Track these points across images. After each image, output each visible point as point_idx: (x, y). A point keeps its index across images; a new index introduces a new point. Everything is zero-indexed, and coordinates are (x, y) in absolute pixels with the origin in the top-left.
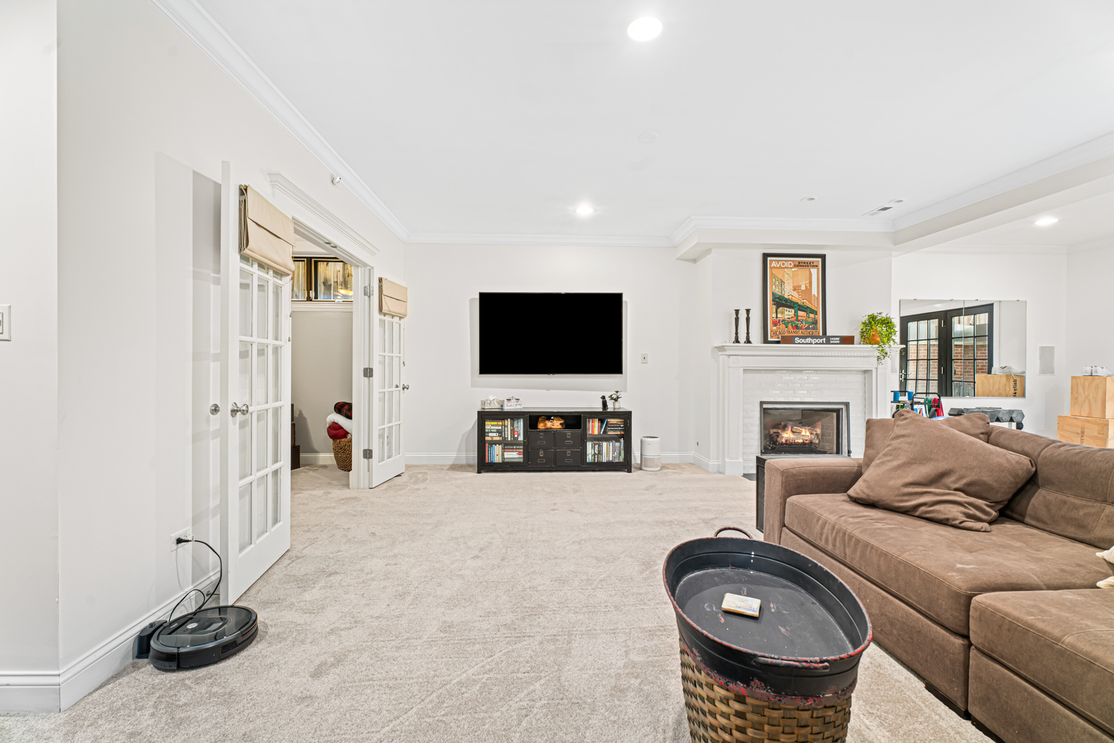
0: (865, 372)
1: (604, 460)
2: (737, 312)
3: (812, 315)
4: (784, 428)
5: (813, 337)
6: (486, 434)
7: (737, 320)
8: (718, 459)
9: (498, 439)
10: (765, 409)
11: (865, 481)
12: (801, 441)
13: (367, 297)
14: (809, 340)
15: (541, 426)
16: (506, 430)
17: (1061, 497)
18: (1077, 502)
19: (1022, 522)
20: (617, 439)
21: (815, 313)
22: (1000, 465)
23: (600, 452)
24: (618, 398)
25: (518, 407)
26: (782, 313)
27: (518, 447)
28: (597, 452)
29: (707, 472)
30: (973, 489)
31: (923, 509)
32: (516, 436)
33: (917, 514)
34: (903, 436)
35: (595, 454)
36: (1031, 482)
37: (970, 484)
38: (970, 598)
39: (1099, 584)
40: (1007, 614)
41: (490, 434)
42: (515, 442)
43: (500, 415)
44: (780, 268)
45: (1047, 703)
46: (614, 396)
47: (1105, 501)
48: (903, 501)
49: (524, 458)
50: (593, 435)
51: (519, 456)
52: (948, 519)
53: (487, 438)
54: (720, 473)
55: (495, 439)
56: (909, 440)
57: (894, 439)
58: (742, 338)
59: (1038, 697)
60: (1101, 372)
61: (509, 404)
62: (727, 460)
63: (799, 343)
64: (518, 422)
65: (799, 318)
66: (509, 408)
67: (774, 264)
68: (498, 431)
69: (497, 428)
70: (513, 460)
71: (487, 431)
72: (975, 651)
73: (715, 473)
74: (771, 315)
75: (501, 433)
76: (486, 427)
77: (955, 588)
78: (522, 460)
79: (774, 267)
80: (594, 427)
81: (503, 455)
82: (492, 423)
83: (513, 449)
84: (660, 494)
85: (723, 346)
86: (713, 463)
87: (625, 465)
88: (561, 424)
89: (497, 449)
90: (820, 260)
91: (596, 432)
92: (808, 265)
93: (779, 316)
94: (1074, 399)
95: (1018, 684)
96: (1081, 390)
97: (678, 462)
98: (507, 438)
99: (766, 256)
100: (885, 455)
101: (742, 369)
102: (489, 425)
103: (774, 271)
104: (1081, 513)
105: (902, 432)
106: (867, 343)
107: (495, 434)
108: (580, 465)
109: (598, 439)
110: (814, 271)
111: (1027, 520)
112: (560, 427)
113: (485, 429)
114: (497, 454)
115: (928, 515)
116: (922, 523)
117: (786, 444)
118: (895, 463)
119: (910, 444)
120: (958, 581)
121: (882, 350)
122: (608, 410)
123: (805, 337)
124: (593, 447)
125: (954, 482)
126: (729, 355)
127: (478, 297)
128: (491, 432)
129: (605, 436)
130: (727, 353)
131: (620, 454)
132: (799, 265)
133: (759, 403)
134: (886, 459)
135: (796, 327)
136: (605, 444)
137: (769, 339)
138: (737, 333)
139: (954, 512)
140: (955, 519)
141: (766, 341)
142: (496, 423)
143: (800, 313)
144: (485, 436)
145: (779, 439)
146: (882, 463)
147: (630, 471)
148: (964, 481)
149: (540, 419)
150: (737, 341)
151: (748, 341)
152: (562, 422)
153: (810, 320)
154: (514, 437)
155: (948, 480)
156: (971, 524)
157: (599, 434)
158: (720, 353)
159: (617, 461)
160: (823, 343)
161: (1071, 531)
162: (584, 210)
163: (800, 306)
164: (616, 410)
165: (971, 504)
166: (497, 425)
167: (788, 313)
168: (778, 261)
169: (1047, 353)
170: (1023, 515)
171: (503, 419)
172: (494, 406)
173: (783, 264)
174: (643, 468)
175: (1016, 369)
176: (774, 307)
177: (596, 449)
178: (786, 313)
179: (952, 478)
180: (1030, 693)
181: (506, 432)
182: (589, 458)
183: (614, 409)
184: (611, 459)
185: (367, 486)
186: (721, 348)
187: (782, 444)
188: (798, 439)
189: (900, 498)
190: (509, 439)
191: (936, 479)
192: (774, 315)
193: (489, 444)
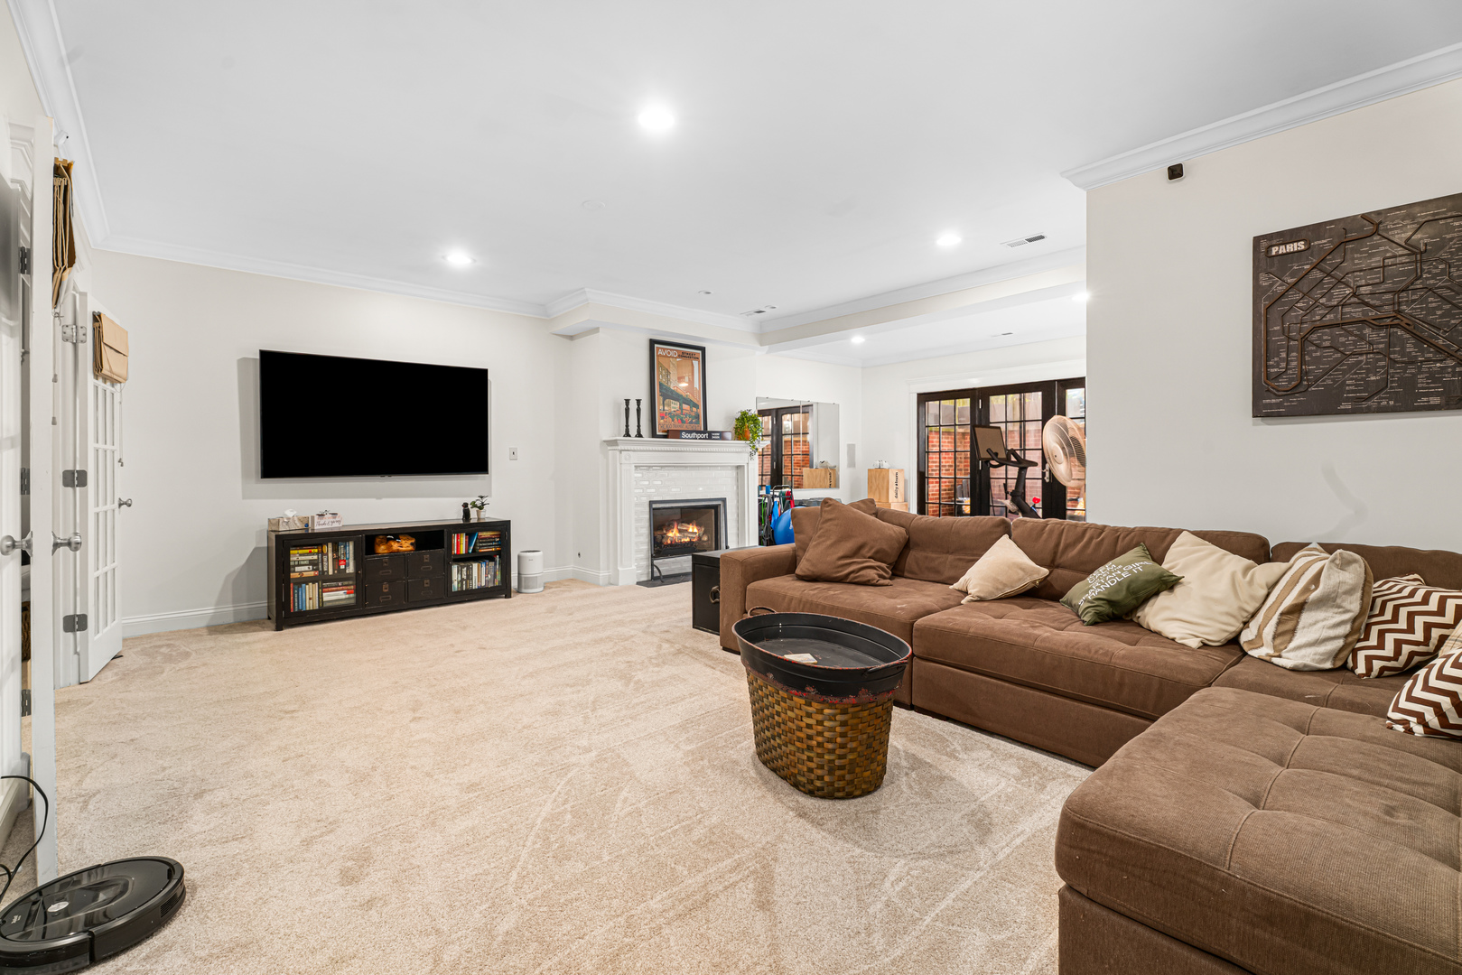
0: (738, 467)
1: (475, 586)
2: (627, 401)
3: (694, 409)
4: (670, 527)
5: (698, 432)
6: (292, 569)
7: (627, 410)
8: (608, 569)
9: (312, 574)
10: (654, 509)
11: (808, 560)
12: (687, 540)
13: (69, 346)
14: (694, 434)
15: (382, 549)
16: (325, 559)
17: (924, 554)
18: (934, 555)
19: (902, 576)
20: (489, 557)
21: (696, 406)
22: (891, 535)
23: (469, 577)
24: (483, 504)
25: (336, 525)
26: (669, 405)
27: (346, 583)
28: (464, 577)
29: (598, 586)
30: (878, 556)
31: (852, 576)
32: (343, 567)
33: (848, 580)
34: (830, 520)
35: (462, 580)
36: (907, 546)
37: (877, 552)
38: (912, 624)
39: (963, 602)
40: (937, 627)
41: (297, 569)
42: (341, 576)
43: (309, 539)
44: (666, 356)
45: (961, 674)
46: (478, 503)
47: (948, 552)
48: (839, 572)
49: (357, 598)
50: (458, 554)
51: (347, 596)
52: (869, 581)
53: (293, 575)
54: (611, 584)
55: (305, 574)
56: (836, 522)
57: (824, 523)
58: (633, 431)
59: (957, 673)
60: (885, 466)
61: (322, 522)
62: (620, 569)
63: (685, 438)
64: (345, 547)
65: (684, 411)
66: (321, 527)
67: (660, 352)
68: (312, 563)
69: (310, 558)
70: (337, 603)
71: (292, 563)
72: (918, 660)
73: (607, 585)
74: (659, 407)
75: (317, 564)
76: (291, 559)
77: (903, 621)
78: (353, 601)
79: (660, 356)
80: (461, 544)
81: (320, 597)
82: (301, 551)
83: (338, 586)
84: (570, 614)
85: (616, 440)
86: (603, 574)
87: (502, 589)
88: (412, 544)
89: (311, 591)
90: (700, 352)
91: (463, 551)
92: (691, 356)
93: (666, 408)
94: (870, 488)
95: (945, 670)
96: (874, 481)
97: (555, 580)
98: (328, 571)
99: (653, 342)
100: (819, 537)
101: (633, 466)
102: (295, 555)
103: (661, 360)
104: (937, 562)
105: (830, 517)
106: (740, 440)
107: (306, 568)
108: (445, 596)
109: (465, 560)
110: (696, 363)
111: (906, 574)
112: (411, 548)
113: (289, 561)
114: (310, 597)
115: (856, 580)
116: (853, 586)
117: (671, 545)
118: (829, 543)
119: (836, 525)
120: (904, 616)
121: (754, 446)
122: (472, 521)
123: (691, 432)
124: (460, 571)
125: (868, 552)
126: (621, 451)
127: (258, 357)
128: (299, 565)
129: (475, 555)
130: (619, 448)
131: (495, 576)
132: (683, 355)
133: (648, 503)
134: (821, 540)
135: (682, 421)
136: (475, 566)
137: (658, 433)
138: (627, 426)
139: (872, 574)
140: (874, 579)
141: (654, 435)
142: (308, 551)
143: (685, 406)
144: (289, 572)
145: (664, 540)
146: (819, 544)
147: (508, 596)
148: (873, 550)
149: (378, 540)
150: (628, 434)
151: (639, 435)
152: (413, 541)
153: (693, 414)
154: (339, 569)
155: (864, 551)
156: (882, 581)
157: (467, 552)
158: (609, 448)
159: (491, 585)
160: (706, 439)
161: (932, 576)
162: (459, 258)
163: (684, 398)
164: (482, 521)
165: (879, 567)
166: (310, 553)
167: (675, 406)
168: (664, 349)
169: (851, 448)
170: (903, 572)
171: (320, 545)
172: (296, 527)
173: (669, 353)
174: (523, 590)
175: (831, 464)
176: (661, 398)
177: (464, 573)
178: (672, 405)
179: (866, 549)
180: (952, 673)
181: (325, 563)
182: (455, 586)
183: (479, 519)
184: (483, 584)
185: (74, 680)
186: (613, 443)
187: (668, 545)
188: (684, 537)
189: (836, 570)
190: (331, 573)
191: (856, 552)
192: (661, 408)
193: (294, 584)
